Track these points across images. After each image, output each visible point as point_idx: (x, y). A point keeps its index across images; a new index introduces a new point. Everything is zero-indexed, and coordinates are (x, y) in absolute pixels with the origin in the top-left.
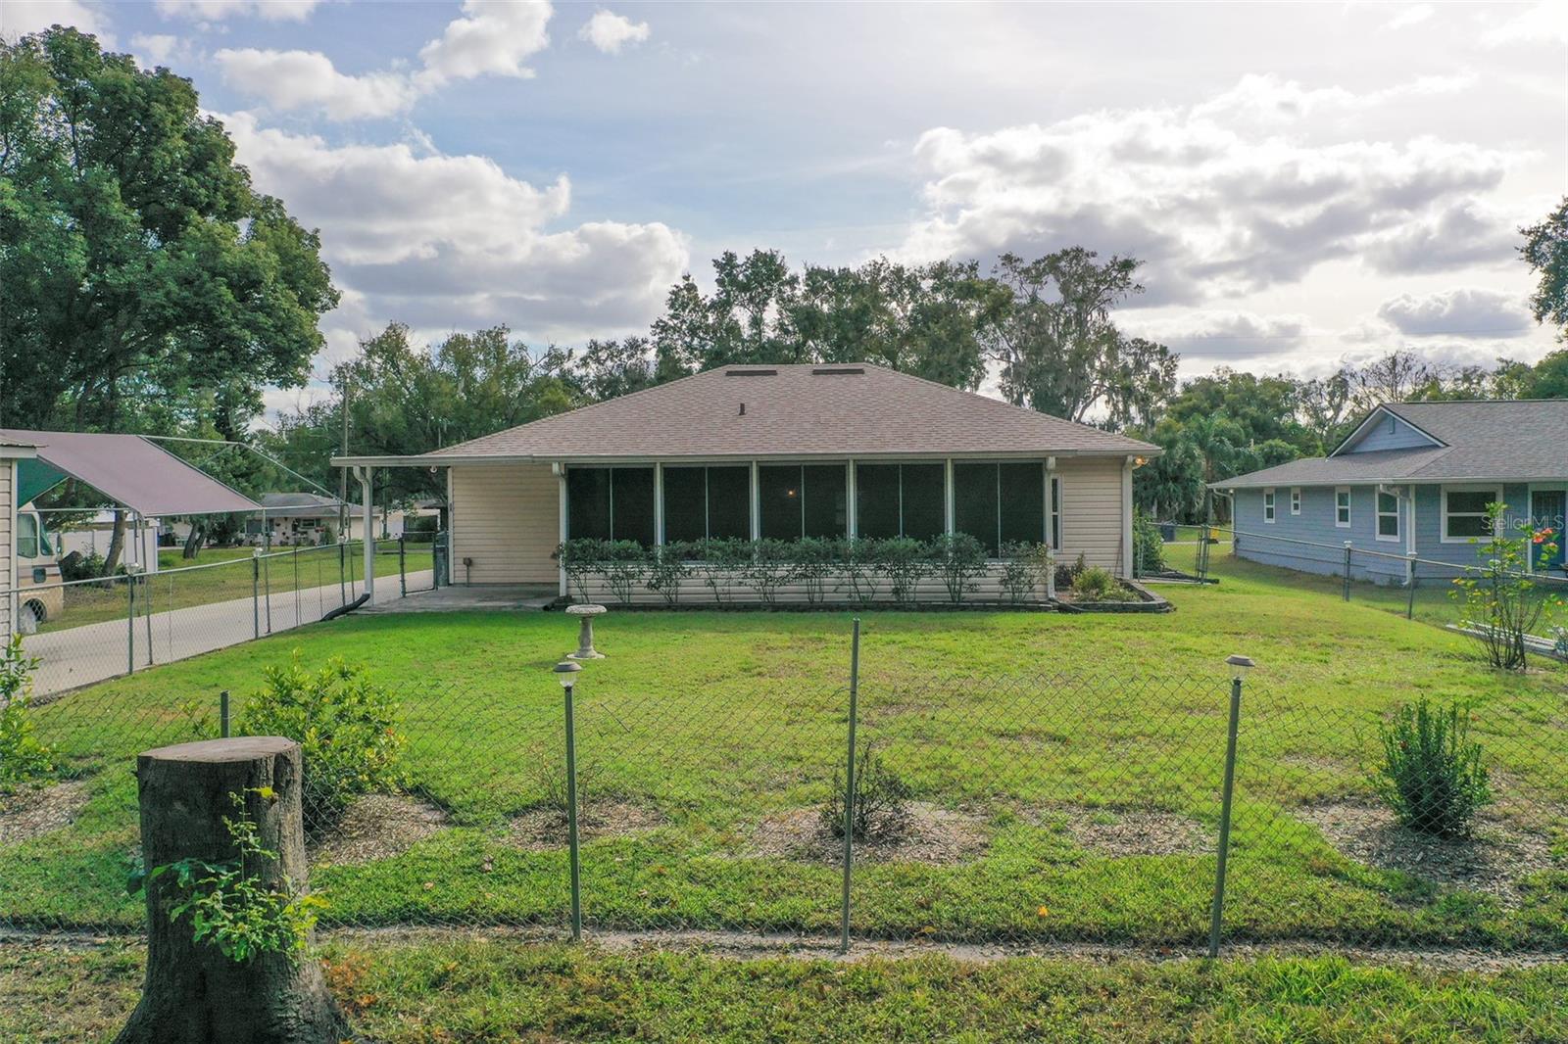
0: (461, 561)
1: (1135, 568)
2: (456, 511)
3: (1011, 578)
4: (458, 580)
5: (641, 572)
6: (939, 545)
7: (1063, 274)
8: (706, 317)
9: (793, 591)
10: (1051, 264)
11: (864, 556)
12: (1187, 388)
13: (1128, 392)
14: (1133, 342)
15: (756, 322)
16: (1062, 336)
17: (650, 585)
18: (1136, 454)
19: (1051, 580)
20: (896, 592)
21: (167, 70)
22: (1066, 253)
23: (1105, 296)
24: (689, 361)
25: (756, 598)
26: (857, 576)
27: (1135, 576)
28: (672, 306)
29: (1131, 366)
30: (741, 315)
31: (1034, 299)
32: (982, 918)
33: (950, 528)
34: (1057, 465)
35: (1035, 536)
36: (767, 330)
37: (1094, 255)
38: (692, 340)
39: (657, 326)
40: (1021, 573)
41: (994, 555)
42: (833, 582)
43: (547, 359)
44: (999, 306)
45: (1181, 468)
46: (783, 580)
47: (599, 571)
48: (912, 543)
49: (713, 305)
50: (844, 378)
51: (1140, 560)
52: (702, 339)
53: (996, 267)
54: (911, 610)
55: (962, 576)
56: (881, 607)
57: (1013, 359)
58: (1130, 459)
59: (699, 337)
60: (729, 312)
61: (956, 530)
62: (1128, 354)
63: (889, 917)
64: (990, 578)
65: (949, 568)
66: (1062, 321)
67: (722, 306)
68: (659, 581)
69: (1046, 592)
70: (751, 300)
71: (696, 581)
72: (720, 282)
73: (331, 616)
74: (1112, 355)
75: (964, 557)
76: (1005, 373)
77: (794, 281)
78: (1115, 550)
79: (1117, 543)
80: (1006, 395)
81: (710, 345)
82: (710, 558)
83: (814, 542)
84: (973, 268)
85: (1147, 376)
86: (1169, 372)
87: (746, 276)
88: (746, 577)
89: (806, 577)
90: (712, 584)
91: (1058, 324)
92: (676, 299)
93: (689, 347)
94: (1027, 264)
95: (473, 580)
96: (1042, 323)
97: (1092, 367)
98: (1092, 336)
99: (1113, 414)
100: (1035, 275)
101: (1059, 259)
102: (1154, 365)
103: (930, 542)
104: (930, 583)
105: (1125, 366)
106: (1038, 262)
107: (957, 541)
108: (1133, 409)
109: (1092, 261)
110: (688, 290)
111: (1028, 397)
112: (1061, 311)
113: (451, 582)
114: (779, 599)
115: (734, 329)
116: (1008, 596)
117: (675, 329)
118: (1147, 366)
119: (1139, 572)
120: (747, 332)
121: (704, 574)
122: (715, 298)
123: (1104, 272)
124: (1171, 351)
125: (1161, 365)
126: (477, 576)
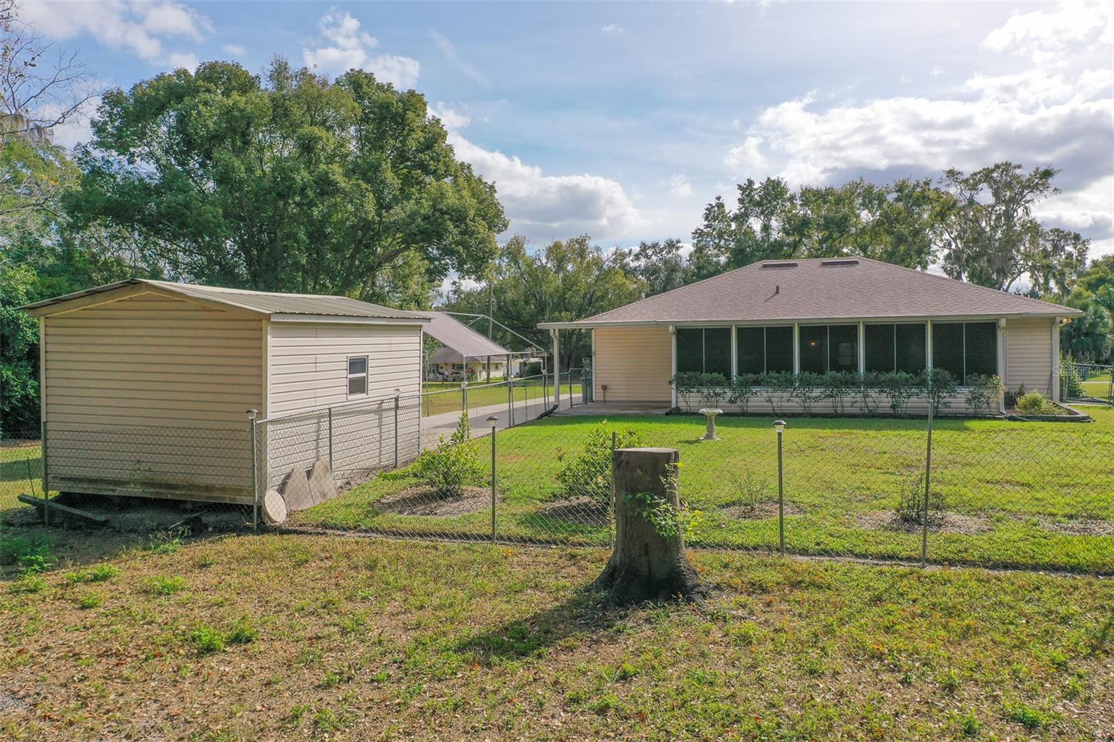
0: (600, 387)
1: (1061, 395)
2: (597, 356)
3: (974, 398)
4: (598, 399)
5: (725, 393)
6: (923, 376)
7: (995, 182)
8: (730, 226)
9: (824, 405)
10: (987, 175)
11: (872, 384)
12: (1095, 264)
13: (1048, 270)
14: (1051, 231)
15: (766, 228)
16: (994, 229)
17: (731, 401)
18: (1063, 316)
19: (1002, 401)
20: (893, 407)
21: (414, 91)
22: (997, 167)
23: (1028, 198)
24: (717, 256)
25: (800, 410)
26: (867, 396)
27: (1062, 400)
28: (706, 219)
29: (1049, 250)
30: (756, 224)
31: (971, 202)
32: (997, 557)
33: (930, 365)
34: (1007, 324)
35: (991, 370)
36: (773, 233)
37: (1019, 167)
38: (720, 241)
39: (696, 233)
40: (982, 395)
41: (961, 384)
42: (850, 400)
43: (614, 257)
44: (945, 209)
45: (1093, 325)
46: (817, 399)
47: (698, 392)
48: (904, 375)
49: (736, 218)
50: (845, 268)
51: (1066, 390)
52: (726, 240)
53: (941, 179)
54: (903, 418)
55: (939, 397)
56: (884, 416)
57: (953, 246)
58: (1058, 319)
59: (725, 239)
60: (747, 222)
61: (935, 366)
62: (1048, 241)
63: (945, 555)
64: (959, 399)
65: (929, 392)
66: (994, 217)
67: (741, 218)
68: (736, 398)
69: (999, 409)
70: (762, 213)
71: (759, 399)
72: (741, 201)
73: (542, 416)
74: (1033, 242)
75: (940, 384)
76: (948, 257)
77: (792, 198)
78: (1047, 382)
79: (1048, 378)
80: (947, 274)
81: (732, 245)
82: (768, 384)
83: (839, 375)
84: (927, 184)
85: (1064, 256)
86: (1082, 253)
87: (760, 196)
88: (791, 396)
89: (832, 397)
90: (770, 401)
91: (990, 219)
92: (710, 214)
93: (717, 246)
94: (966, 176)
95: (607, 399)
96: (976, 220)
97: (1018, 251)
98: (1018, 228)
99: (1034, 286)
100: (972, 183)
101: (993, 171)
102: (1069, 249)
103: (917, 375)
104: (918, 401)
105: (1045, 250)
106: (975, 174)
107: (935, 374)
108: (1052, 283)
109: (1018, 171)
110: (718, 207)
111: (966, 274)
112: (992, 210)
113: (594, 399)
114: (814, 411)
115: (749, 233)
116: (971, 411)
117: (708, 234)
118: (1063, 249)
119: (1065, 398)
120: (759, 235)
121: (765, 394)
122: (738, 212)
123: (1029, 180)
124: (1084, 237)
125: (1075, 248)
126: (610, 397)
